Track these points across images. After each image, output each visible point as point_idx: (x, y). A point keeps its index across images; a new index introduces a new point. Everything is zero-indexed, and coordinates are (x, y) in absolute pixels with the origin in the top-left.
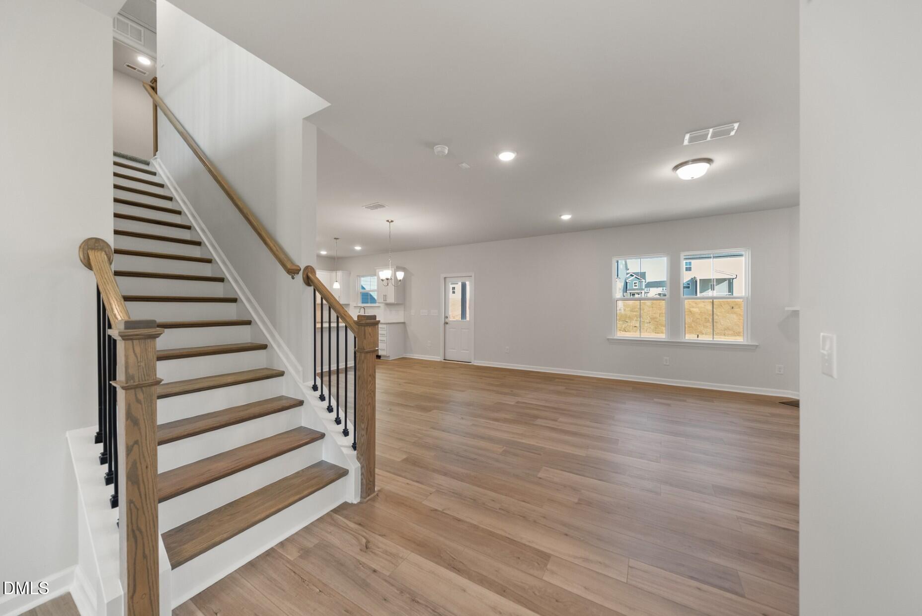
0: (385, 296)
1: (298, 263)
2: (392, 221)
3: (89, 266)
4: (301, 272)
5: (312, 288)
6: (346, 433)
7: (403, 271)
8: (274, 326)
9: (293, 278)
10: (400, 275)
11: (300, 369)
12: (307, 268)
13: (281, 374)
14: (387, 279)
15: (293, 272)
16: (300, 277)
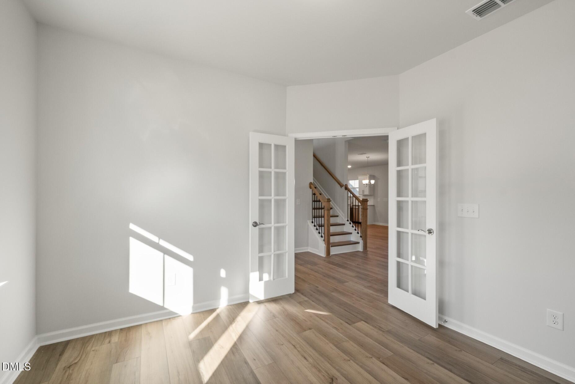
0: (363, 191)
1: (343, 183)
2: (369, 157)
3: (311, 188)
4: (344, 186)
5: (347, 191)
6: (358, 233)
7: (374, 180)
8: (335, 203)
9: (341, 188)
10: (373, 182)
11: (344, 215)
12: (346, 185)
13: (337, 216)
14: (367, 184)
15: (341, 186)
16: (344, 188)
